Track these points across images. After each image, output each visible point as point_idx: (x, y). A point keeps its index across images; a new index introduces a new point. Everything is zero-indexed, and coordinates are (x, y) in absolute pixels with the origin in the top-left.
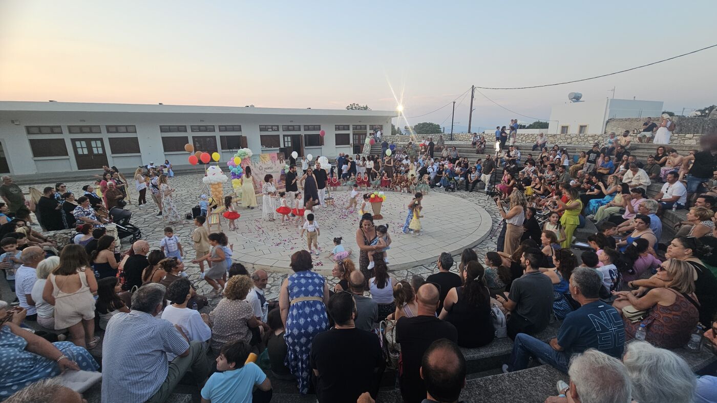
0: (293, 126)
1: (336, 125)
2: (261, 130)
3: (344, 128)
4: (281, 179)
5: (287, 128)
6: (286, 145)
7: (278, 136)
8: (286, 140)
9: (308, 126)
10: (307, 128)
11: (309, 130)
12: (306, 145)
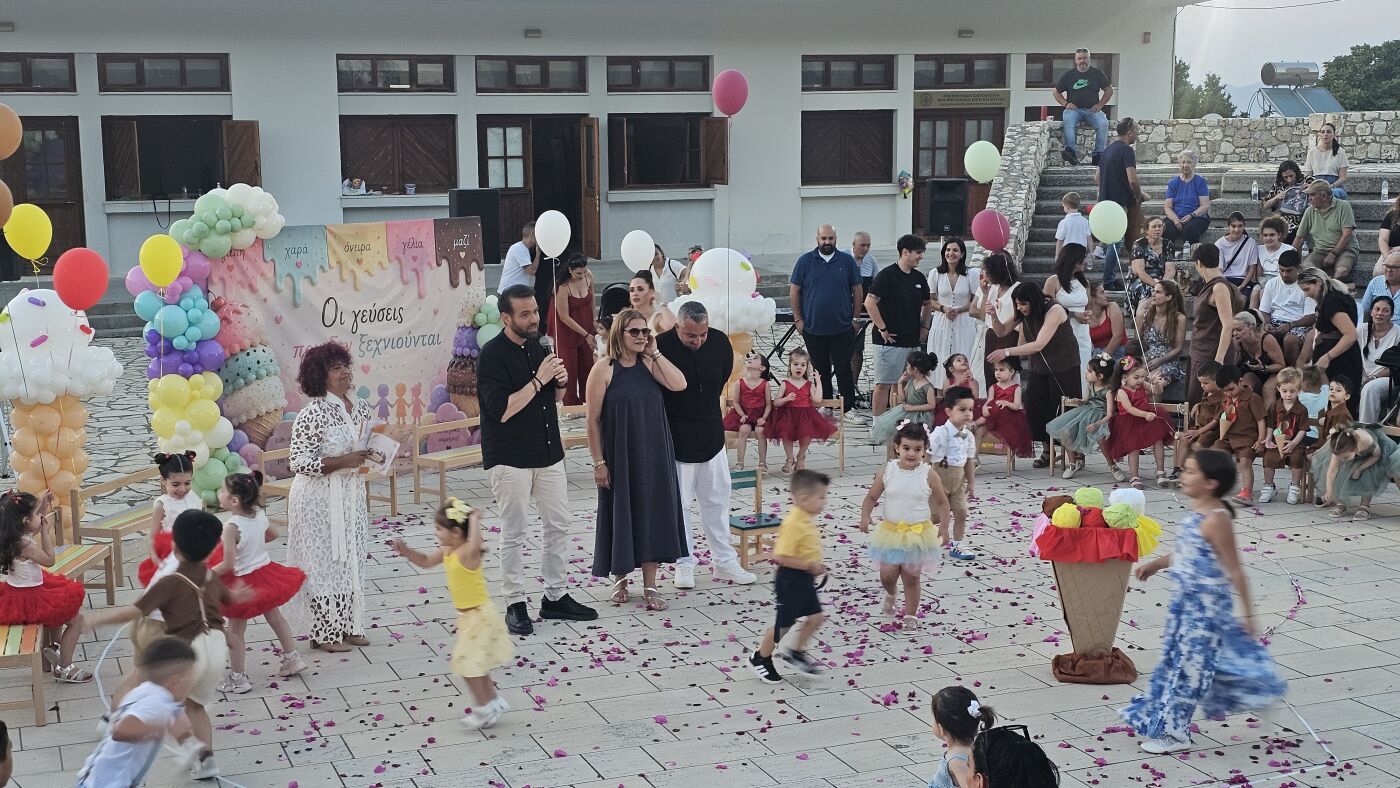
0: (543, 61)
1: (806, 59)
2: (347, 84)
3: (858, 74)
4: (455, 387)
5: (505, 75)
6: (495, 182)
7: (450, 120)
8: (494, 148)
9: (634, 61)
10: (628, 74)
11: (635, 84)
12: (615, 184)
